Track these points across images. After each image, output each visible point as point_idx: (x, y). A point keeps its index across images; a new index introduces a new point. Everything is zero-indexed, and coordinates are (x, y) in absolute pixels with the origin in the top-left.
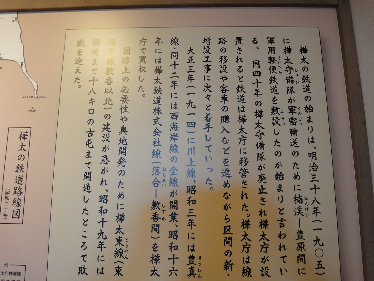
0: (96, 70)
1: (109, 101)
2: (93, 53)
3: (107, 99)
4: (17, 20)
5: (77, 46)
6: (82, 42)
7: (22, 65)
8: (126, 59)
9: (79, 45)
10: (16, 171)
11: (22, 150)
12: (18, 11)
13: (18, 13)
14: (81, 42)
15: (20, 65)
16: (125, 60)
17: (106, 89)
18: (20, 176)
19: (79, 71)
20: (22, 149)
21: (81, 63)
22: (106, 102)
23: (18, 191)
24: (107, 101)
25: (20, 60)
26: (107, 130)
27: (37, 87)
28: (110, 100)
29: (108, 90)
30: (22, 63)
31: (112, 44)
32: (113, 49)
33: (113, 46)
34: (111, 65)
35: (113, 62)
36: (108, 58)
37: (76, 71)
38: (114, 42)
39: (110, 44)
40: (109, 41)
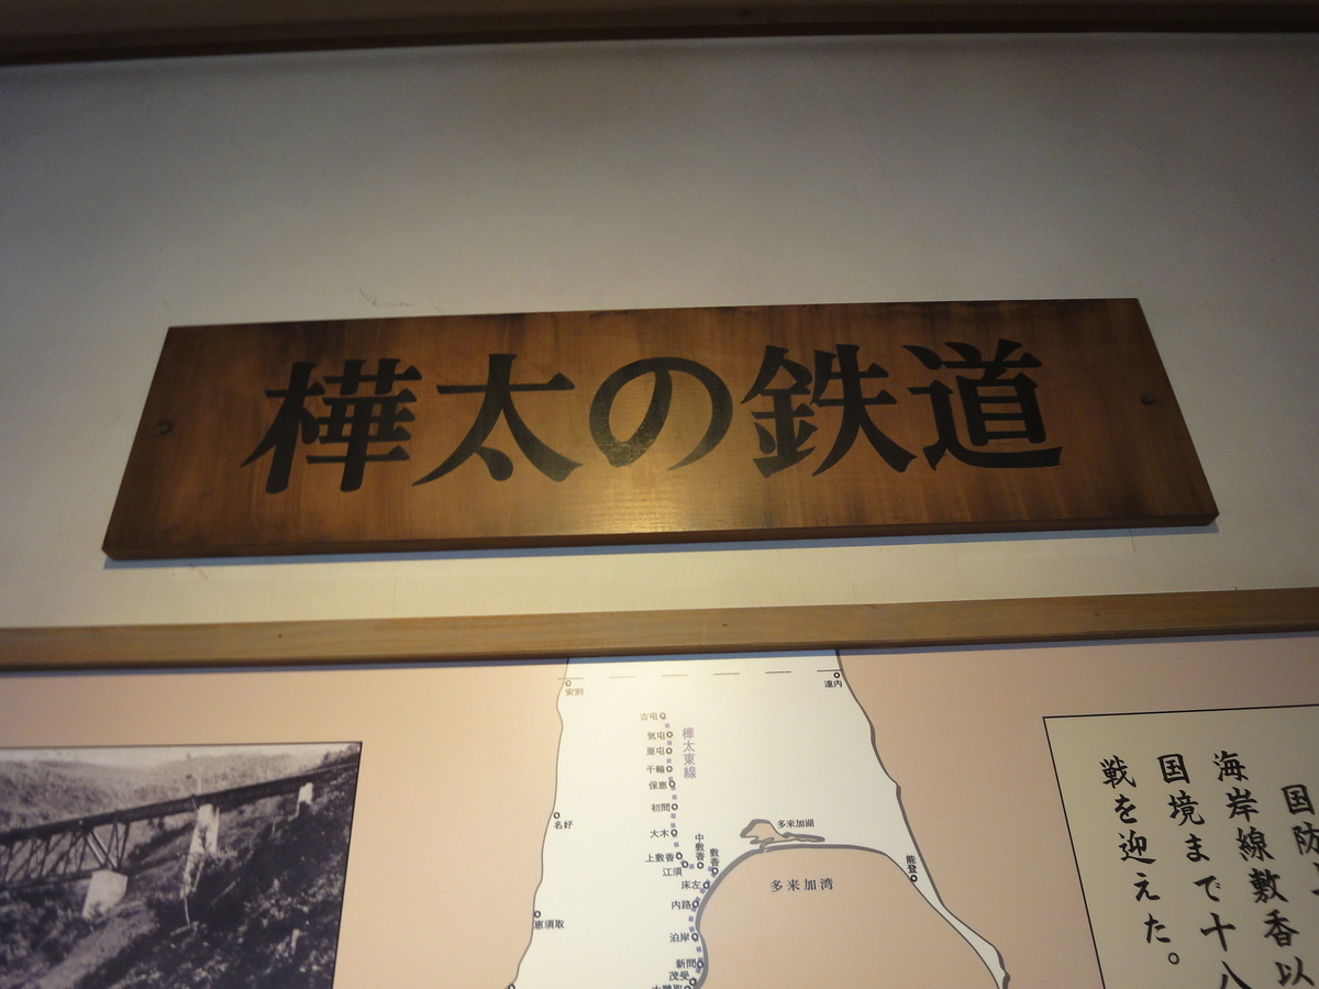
0: (1212, 885)
2: (1176, 812)
4: (841, 679)
5: (1107, 783)
6: (1120, 768)
7: (913, 868)
8: (1304, 833)
9: (1112, 781)
12: (839, 648)
13: (838, 654)
14: (1115, 766)
15: (907, 871)
16: (1307, 837)
17: (1279, 964)
19: (1151, 891)
21: (1145, 855)
25: (901, 847)
27: (1002, 965)
29: (1288, 967)
30: (910, 859)
31: (1233, 773)
32: (1242, 793)
33: (1239, 779)
34: (1261, 858)
35: (1265, 845)
36: (1240, 831)
37: (1139, 889)
38: (1239, 767)
39: (1227, 774)
40: (1218, 760)
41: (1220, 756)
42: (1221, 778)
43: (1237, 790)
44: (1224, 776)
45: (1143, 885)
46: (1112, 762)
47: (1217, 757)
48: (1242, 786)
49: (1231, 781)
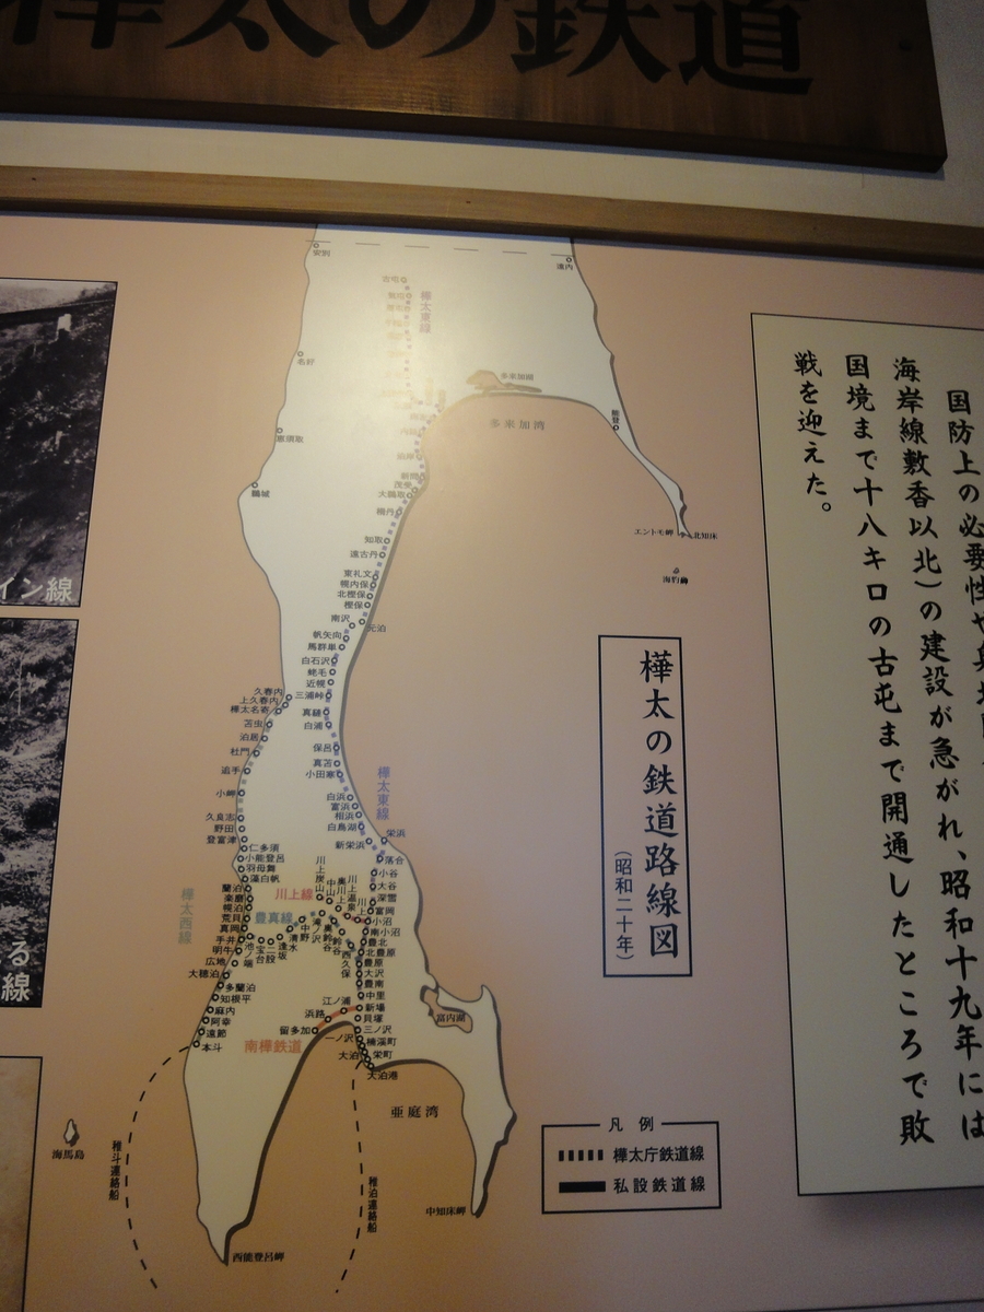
0: (871, 457)
1: (929, 560)
2: (852, 399)
3: (921, 554)
4: (573, 263)
5: (797, 370)
6: (811, 361)
7: (616, 420)
8: (959, 427)
9: (802, 370)
10: (646, 788)
11: (657, 715)
12: (575, 235)
13: (572, 242)
14: (807, 358)
15: (611, 421)
16: (959, 431)
17: (913, 521)
18: (661, 806)
19: (818, 455)
20: (658, 710)
21: (818, 429)
22: (919, 564)
23: (662, 858)
24: (921, 559)
25: (608, 402)
26: (936, 656)
27: (682, 498)
28: (931, 556)
29: (919, 523)
30: (615, 413)
31: (908, 375)
32: (913, 391)
33: (913, 380)
34: (917, 442)
35: (922, 433)
36: (904, 420)
37: (808, 454)
38: (914, 371)
39: (903, 375)
40: (897, 364)
41: (900, 361)
42: (897, 378)
43: (909, 389)
44: (900, 377)
45: (812, 452)
46: (805, 355)
47: (897, 361)
48: (914, 386)
49: (905, 382)
